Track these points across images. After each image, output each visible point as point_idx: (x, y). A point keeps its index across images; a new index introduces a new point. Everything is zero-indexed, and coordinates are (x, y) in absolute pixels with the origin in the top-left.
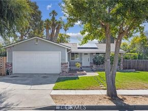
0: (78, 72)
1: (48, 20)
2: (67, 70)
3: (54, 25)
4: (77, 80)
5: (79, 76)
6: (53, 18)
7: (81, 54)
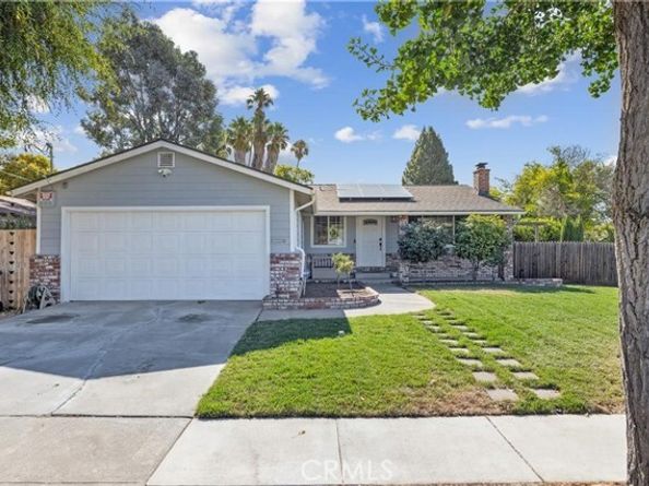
0: (344, 295)
1: (241, 121)
2: (296, 286)
3: (261, 138)
4: (343, 340)
5: (350, 314)
6: (260, 116)
7: (352, 219)
